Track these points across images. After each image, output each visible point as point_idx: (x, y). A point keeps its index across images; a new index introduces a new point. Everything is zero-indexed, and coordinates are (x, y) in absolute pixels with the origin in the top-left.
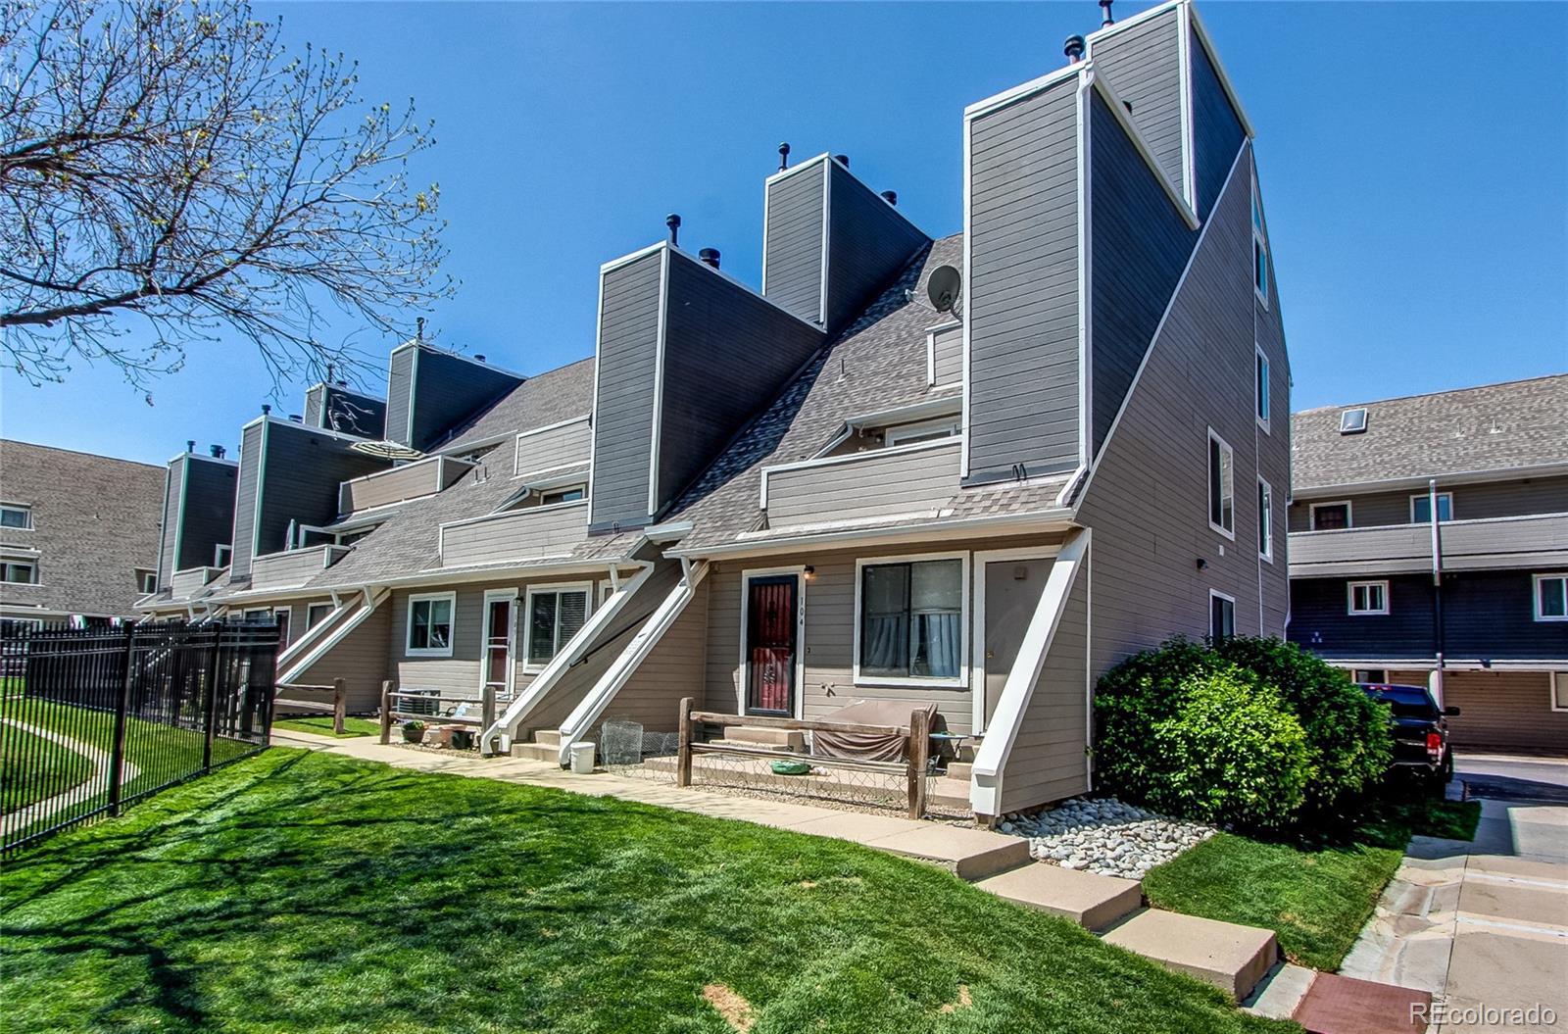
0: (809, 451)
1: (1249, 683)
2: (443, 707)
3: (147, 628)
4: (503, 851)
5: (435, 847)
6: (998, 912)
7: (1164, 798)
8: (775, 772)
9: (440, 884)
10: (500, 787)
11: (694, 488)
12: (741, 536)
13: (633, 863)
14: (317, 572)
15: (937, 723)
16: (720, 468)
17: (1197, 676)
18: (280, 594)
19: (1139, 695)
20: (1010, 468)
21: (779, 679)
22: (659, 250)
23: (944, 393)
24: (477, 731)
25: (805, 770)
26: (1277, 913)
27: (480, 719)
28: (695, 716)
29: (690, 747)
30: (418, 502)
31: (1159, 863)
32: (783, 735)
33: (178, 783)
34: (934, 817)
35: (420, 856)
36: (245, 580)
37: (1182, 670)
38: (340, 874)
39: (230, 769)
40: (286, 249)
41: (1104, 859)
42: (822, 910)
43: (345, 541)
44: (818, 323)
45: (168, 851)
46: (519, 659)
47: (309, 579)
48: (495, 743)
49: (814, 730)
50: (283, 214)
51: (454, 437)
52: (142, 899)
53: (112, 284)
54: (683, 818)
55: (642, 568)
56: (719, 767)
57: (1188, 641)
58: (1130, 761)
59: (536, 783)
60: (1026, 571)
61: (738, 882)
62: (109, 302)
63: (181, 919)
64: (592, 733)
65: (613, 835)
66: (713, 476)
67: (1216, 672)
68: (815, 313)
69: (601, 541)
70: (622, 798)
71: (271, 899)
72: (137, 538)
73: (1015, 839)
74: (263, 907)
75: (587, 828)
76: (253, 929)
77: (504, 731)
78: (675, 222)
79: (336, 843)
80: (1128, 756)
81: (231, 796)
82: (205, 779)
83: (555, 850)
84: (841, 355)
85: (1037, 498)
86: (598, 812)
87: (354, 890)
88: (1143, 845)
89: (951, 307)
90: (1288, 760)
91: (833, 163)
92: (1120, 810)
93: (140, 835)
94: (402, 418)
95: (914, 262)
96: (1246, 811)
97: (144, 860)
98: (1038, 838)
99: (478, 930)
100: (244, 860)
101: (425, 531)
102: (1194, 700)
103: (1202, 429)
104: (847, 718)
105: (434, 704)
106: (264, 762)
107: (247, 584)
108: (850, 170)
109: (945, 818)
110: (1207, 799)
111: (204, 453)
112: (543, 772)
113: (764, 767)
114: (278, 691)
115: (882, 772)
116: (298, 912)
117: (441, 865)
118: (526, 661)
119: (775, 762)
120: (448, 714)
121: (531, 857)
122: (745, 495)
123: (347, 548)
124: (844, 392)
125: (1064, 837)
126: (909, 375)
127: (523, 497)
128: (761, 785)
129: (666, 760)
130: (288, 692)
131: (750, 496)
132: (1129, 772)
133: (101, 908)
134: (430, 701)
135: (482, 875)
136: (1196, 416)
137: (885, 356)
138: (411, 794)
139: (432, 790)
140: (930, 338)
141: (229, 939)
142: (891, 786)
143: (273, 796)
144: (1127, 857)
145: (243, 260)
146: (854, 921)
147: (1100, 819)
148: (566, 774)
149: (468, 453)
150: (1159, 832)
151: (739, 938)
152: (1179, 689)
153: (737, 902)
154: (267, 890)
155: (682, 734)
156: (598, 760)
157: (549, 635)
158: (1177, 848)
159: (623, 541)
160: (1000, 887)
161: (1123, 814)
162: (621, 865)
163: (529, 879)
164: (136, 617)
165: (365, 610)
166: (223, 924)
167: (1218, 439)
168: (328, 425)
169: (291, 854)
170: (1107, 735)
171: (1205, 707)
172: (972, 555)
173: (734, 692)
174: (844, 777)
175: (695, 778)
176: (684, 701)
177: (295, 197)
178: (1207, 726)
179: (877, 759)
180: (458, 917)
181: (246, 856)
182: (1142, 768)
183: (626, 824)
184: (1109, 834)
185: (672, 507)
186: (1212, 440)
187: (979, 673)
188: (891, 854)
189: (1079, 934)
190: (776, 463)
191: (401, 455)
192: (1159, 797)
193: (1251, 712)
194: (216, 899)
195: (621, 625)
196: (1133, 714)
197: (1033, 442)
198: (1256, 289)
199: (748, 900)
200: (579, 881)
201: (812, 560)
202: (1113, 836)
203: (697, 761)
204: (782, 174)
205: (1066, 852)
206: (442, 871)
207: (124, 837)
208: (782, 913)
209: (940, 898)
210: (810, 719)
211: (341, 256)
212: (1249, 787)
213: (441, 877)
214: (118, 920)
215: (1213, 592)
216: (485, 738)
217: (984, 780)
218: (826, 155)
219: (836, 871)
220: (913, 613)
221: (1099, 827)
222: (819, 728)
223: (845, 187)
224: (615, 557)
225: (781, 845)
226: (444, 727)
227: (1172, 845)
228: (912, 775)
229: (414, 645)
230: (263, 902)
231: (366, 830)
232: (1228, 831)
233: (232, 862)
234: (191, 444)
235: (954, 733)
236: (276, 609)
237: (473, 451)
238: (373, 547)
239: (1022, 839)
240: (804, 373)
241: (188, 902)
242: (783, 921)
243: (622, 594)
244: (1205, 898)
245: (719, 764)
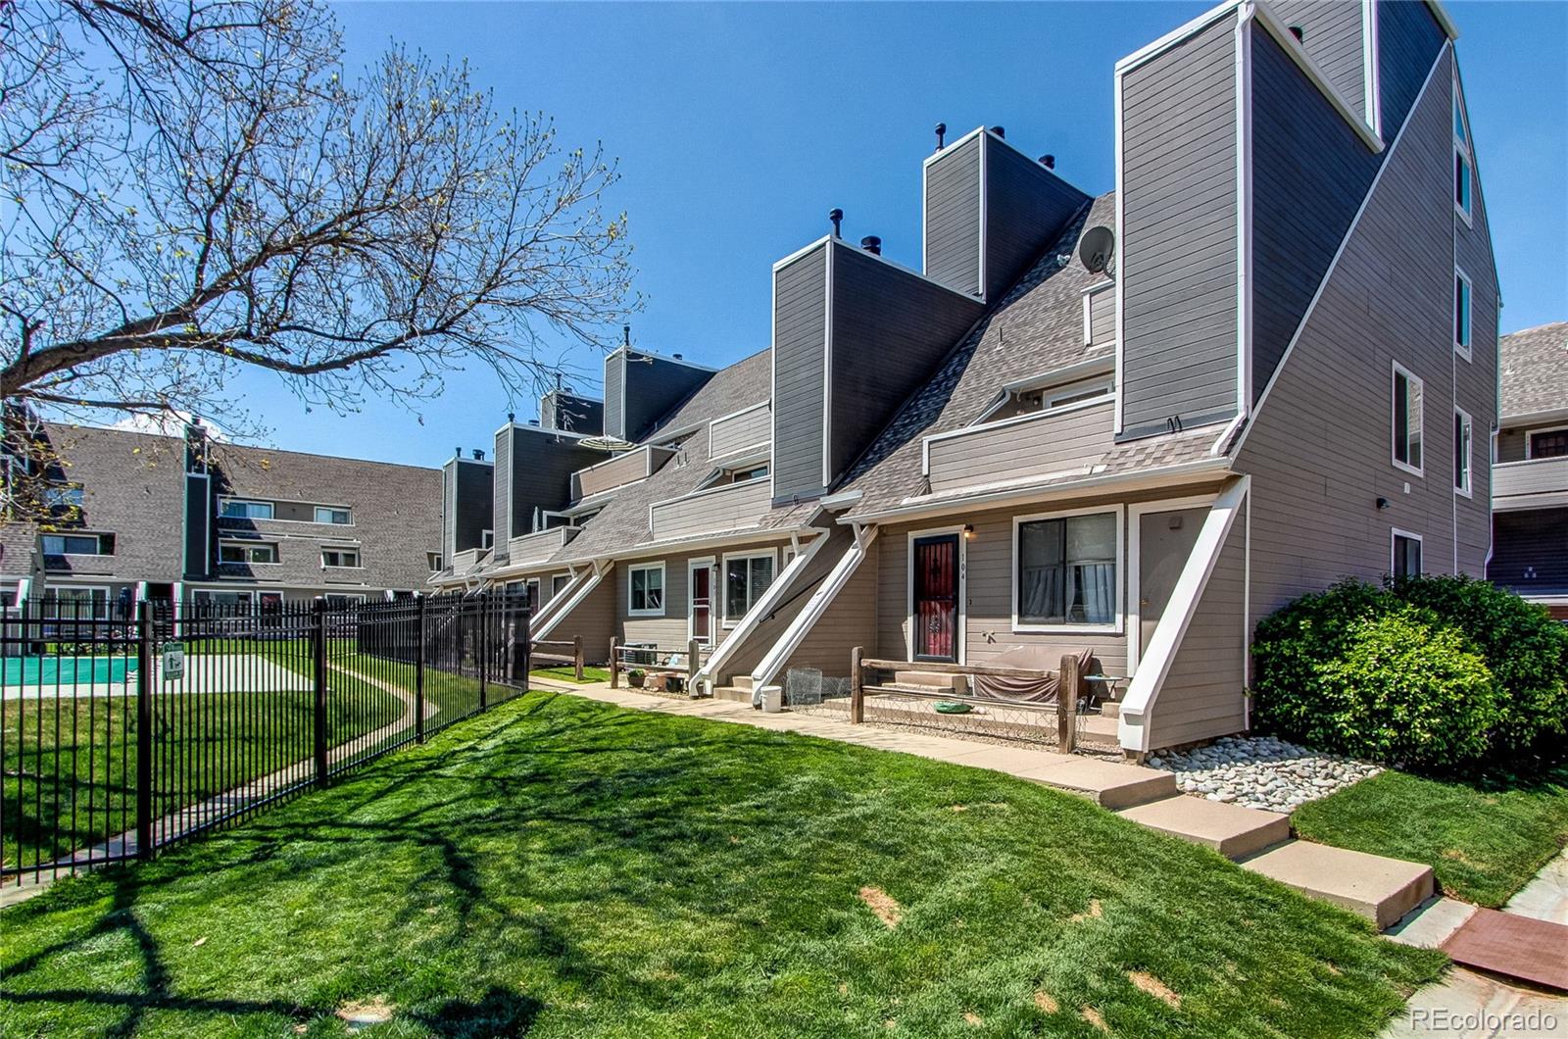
0: (967, 418)
1: (1426, 623)
2: (660, 658)
3: (438, 599)
4: (703, 775)
5: (650, 771)
6: (1136, 838)
7: (1328, 738)
8: (939, 711)
9: (653, 799)
10: (703, 723)
11: (864, 460)
12: (905, 501)
13: (807, 787)
14: (557, 549)
15: (1093, 665)
16: (887, 440)
17: (1367, 618)
18: (528, 569)
19: (1300, 638)
20: (1165, 421)
21: (944, 629)
22: (824, 245)
23: (1101, 352)
24: (686, 676)
25: (968, 710)
26: (1439, 849)
27: (687, 667)
28: (865, 663)
29: (862, 690)
30: (632, 487)
31: (1313, 799)
32: (947, 679)
33: (464, 719)
34: (1084, 752)
35: (638, 778)
36: (504, 558)
37: (1350, 609)
38: (578, 790)
39: (500, 708)
40: (511, 286)
41: (1254, 793)
42: (968, 829)
43: (578, 522)
44: (977, 295)
45: (458, 770)
46: (719, 617)
47: (550, 556)
48: (700, 688)
49: (975, 673)
50: (507, 257)
51: (659, 428)
52: (441, 805)
53: (387, 331)
54: (853, 750)
55: (819, 534)
56: (887, 707)
57: (1360, 584)
58: (1290, 702)
59: (732, 721)
60: (1181, 520)
61: (896, 805)
62: (386, 346)
63: (467, 820)
64: (779, 679)
65: (793, 763)
66: (880, 448)
67: (1388, 613)
68: (975, 286)
69: (783, 512)
70: (802, 733)
71: (530, 808)
72: (426, 528)
73: (1163, 773)
74: (524, 813)
75: (771, 758)
76: (516, 829)
77: (706, 677)
78: (837, 216)
79: (577, 767)
80: (1288, 697)
81: (501, 729)
82: (482, 716)
83: (745, 776)
84: (1000, 323)
85: (1192, 449)
86: (782, 744)
87: (588, 803)
88: (1299, 781)
89: (1104, 268)
90: (1470, 702)
91: (988, 136)
92: (1278, 748)
93: (438, 758)
94: (616, 415)
95: (1073, 224)
96: (1419, 750)
97: (441, 776)
98: (1187, 773)
99: (681, 836)
100: (510, 778)
101: (639, 511)
102: (1362, 642)
103: (1386, 364)
104: (1006, 662)
105: (652, 655)
106: (525, 703)
107: (505, 561)
108: (1006, 141)
109: (1096, 753)
110: (1376, 739)
111: (468, 456)
112: (737, 711)
113: (929, 706)
114: (533, 646)
115: (1034, 711)
116: (547, 819)
117: (654, 785)
118: (724, 618)
119: (937, 703)
120: (664, 663)
121: (724, 780)
122: (908, 463)
123: (578, 528)
124: (1002, 360)
125: (1214, 773)
126: (1066, 336)
127: (718, 476)
128: (925, 723)
129: (841, 700)
130: (540, 648)
131: (913, 464)
132: (1289, 712)
133: (413, 810)
134: (649, 653)
135: (686, 793)
136: (1378, 351)
137: (1043, 320)
138: (633, 728)
139: (649, 726)
140: (1086, 299)
141: (500, 836)
142: (1042, 723)
143: (532, 730)
144: (1278, 793)
145: (478, 300)
146: (997, 841)
147: (1255, 756)
148: (757, 713)
149: (671, 441)
150: (1318, 769)
151: (895, 851)
152: (1345, 631)
153: (894, 821)
154: (527, 800)
155: (855, 678)
156: (785, 701)
157: (742, 594)
158: (1335, 785)
159: (802, 511)
160: (1145, 816)
161: (1281, 751)
162: (797, 788)
163: (722, 798)
164: (429, 590)
165: (595, 580)
166: (494, 826)
167: (1405, 372)
168: (560, 425)
169: (544, 774)
170: (1265, 678)
171: (1374, 649)
172: (1126, 508)
173: (903, 641)
174: (998, 714)
175: (866, 716)
176: (855, 650)
177: (514, 242)
178: (1376, 668)
179: (1034, 699)
180: (666, 826)
181: (512, 775)
182: (1303, 708)
183: (803, 755)
184: (1263, 770)
185: (845, 478)
186: (1397, 375)
187: (1133, 620)
188: (1037, 784)
189: (1216, 861)
190: (938, 432)
191: (618, 447)
192: (1321, 736)
193: (1427, 653)
194: (490, 806)
195: (803, 584)
196: (1294, 657)
197: (1189, 395)
198: (1457, 206)
199: (903, 820)
200: (762, 800)
201: (970, 520)
202: (1267, 772)
203: (868, 701)
204: (939, 154)
205: (1214, 786)
206: (655, 790)
207: (427, 759)
208: (933, 833)
209: (1080, 823)
210: (972, 664)
211: (553, 286)
212: (1423, 727)
213: (654, 794)
214: (425, 819)
215: (1395, 531)
216: (690, 682)
217: (1132, 719)
218: (981, 128)
219: (985, 798)
220: (1068, 565)
221: (1253, 763)
222: (978, 672)
223: (1002, 158)
224: (795, 525)
225: (939, 775)
226: (659, 674)
227: (1331, 782)
228: (1062, 713)
229: (635, 607)
230: (524, 809)
231: (599, 757)
232: (1398, 770)
233: (502, 779)
234: (459, 450)
235: (1109, 676)
236: (529, 580)
237: (675, 439)
238: (599, 526)
239: (1169, 773)
240: (965, 344)
241: (470, 808)
242: (933, 838)
243: (803, 557)
244: (1358, 832)
245: (887, 704)
